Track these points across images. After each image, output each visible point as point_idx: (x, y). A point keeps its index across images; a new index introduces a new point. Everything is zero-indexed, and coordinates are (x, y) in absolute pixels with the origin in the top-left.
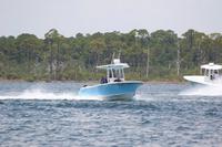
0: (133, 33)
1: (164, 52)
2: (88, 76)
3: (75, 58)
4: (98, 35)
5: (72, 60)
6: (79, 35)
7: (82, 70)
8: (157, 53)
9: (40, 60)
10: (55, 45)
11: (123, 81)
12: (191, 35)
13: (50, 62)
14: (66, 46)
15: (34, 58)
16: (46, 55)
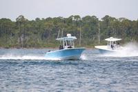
0: (71, 17)
1: (90, 30)
2: (43, 45)
3: (35, 33)
4: (49, 19)
5: (33, 35)
6: (38, 19)
7: (39, 41)
8: (86, 30)
9: (13, 35)
10: (23, 25)
11: (73, 47)
12: (107, 19)
13: (20, 36)
14: (30, 26)
15: (10, 34)
16: (17, 32)
